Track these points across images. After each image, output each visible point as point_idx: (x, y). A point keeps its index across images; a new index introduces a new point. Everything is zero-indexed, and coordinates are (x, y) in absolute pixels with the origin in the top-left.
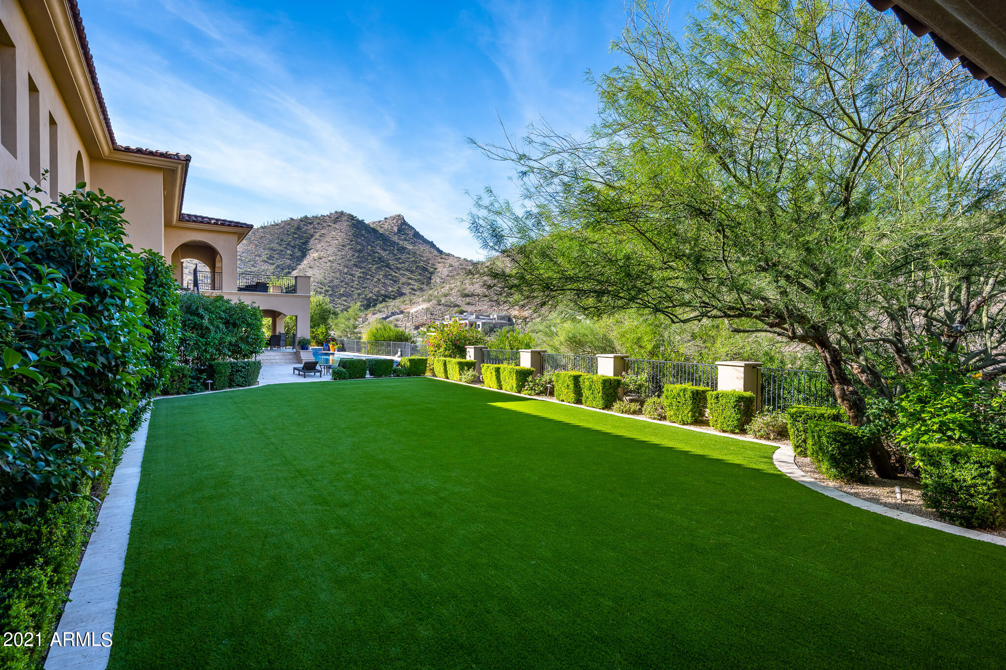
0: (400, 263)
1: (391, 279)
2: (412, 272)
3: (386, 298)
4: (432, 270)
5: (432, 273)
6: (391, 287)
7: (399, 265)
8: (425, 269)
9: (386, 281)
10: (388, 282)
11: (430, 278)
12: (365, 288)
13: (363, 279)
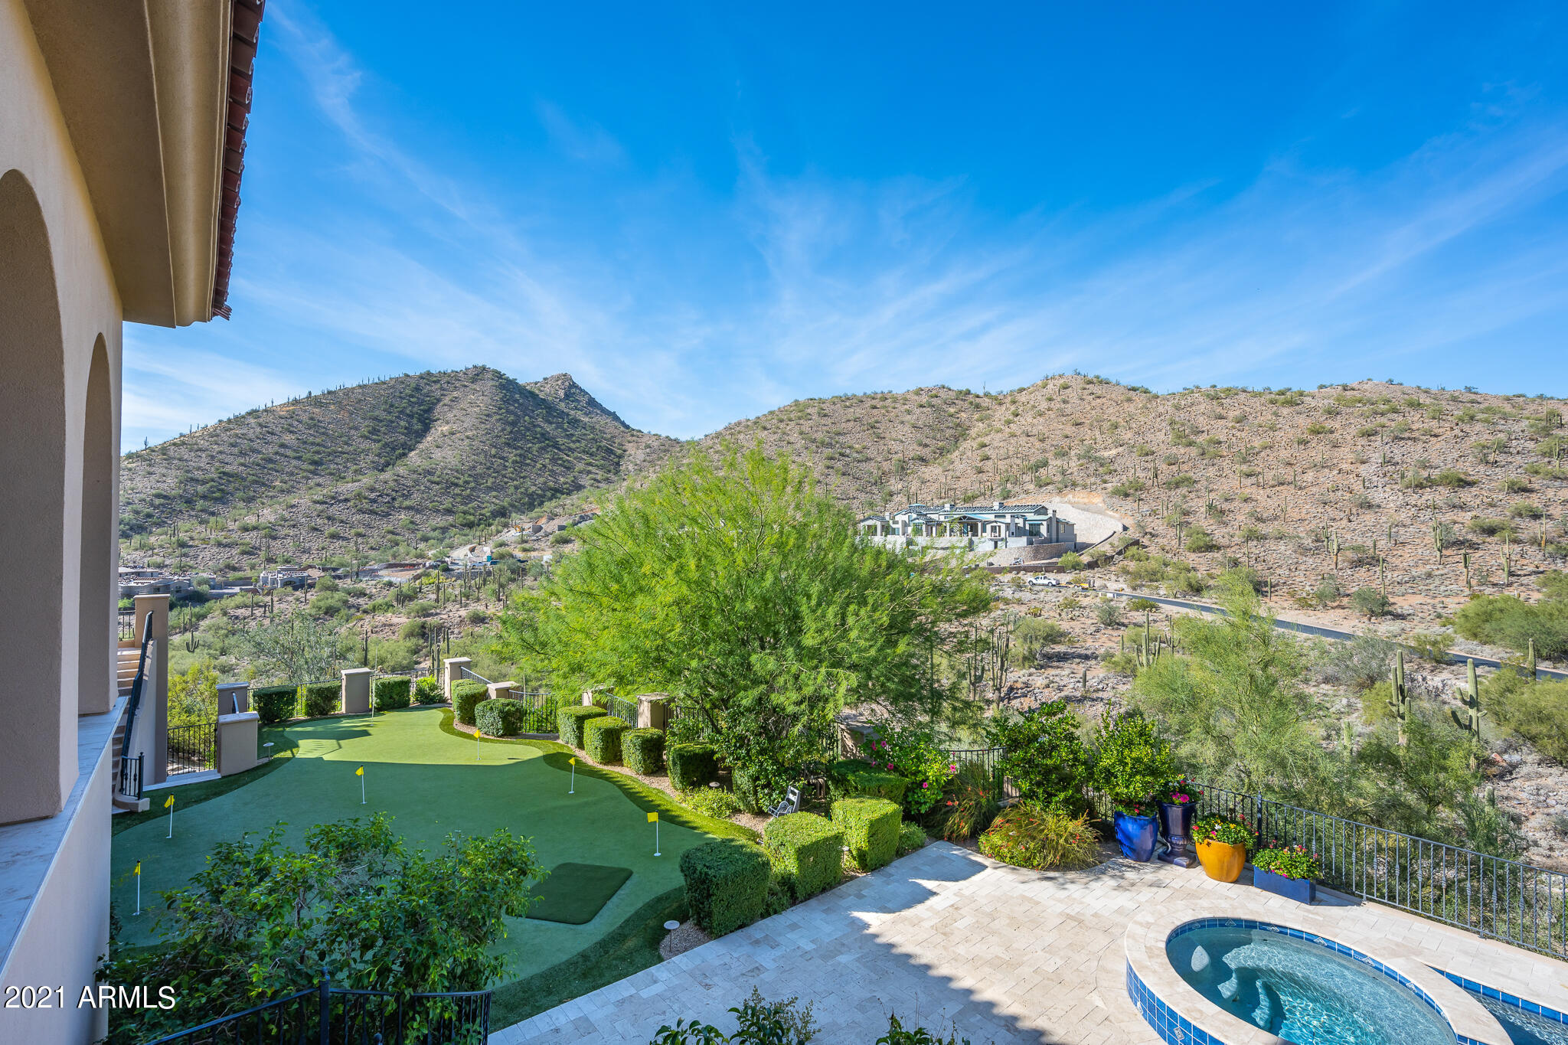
0: (573, 442)
1: (561, 465)
2: (591, 455)
3: (557, 492)
4: (619, 452)
5: (620, 457)
6: (563, 476)
7: (572, 445)
8: (610, 451)
9: (555, 468)
10: (559, 469)
11: (618, 464)
12: (524, 478)
13: (521, 463)
